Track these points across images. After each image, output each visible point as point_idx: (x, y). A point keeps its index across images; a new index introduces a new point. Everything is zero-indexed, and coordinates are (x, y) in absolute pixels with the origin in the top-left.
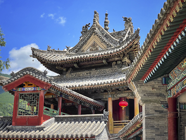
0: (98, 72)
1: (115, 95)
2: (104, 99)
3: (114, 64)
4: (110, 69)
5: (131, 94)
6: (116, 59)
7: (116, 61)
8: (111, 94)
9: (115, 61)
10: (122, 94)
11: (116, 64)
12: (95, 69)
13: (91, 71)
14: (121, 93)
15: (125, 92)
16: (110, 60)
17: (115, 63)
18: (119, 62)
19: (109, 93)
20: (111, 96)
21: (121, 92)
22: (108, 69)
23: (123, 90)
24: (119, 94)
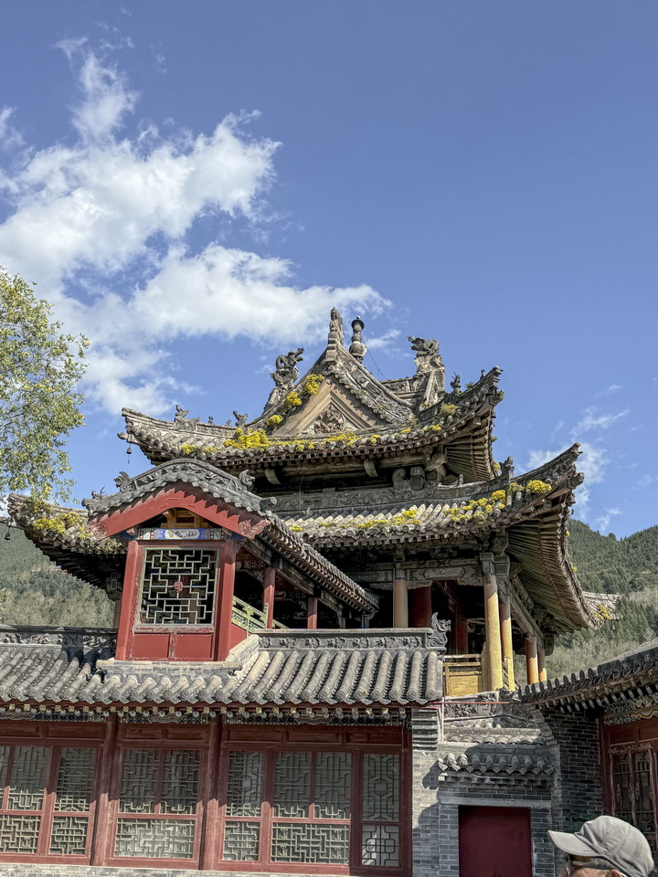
0: (345, 499)
1: (418, 572)
2: (379, 582)
3: (399, 475)
4: (386, 490)
5: (473, 571)
6: (407, 460)
7: (407, 469)
8: (405, 570)
9: (404, 468)
10: (444, 571)
11: (408, 476)
12: (334, 489)
13: (322, 495)
14: (438, 567)
15: (453, 562)
16: (387, 463)
17: (401, 472)
18: (417, 472)
19: (398, 565)
20: (406, 574)
21: (440, 563)
22: (381, 491)
23: (446, 555)
24: (431, 570)
